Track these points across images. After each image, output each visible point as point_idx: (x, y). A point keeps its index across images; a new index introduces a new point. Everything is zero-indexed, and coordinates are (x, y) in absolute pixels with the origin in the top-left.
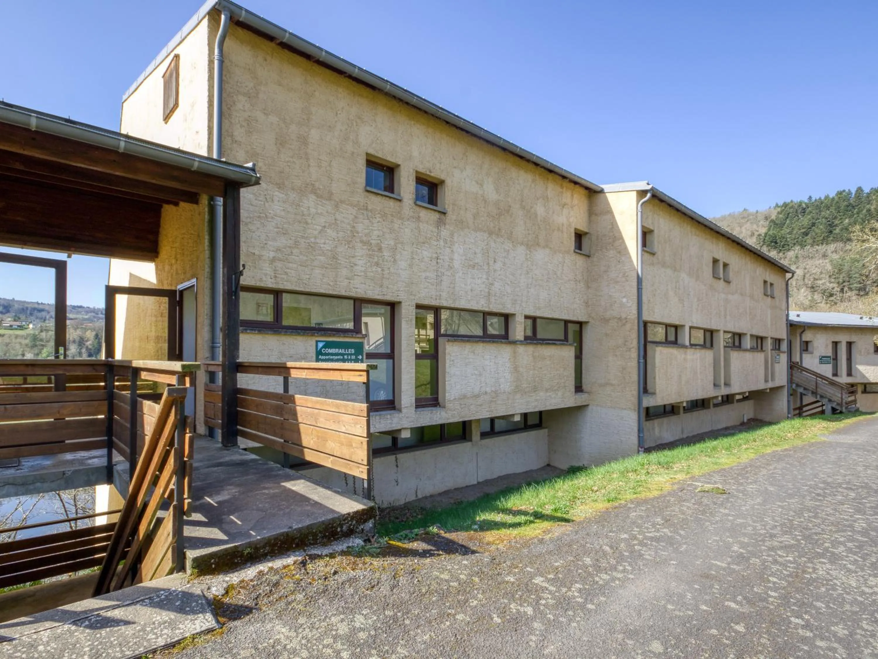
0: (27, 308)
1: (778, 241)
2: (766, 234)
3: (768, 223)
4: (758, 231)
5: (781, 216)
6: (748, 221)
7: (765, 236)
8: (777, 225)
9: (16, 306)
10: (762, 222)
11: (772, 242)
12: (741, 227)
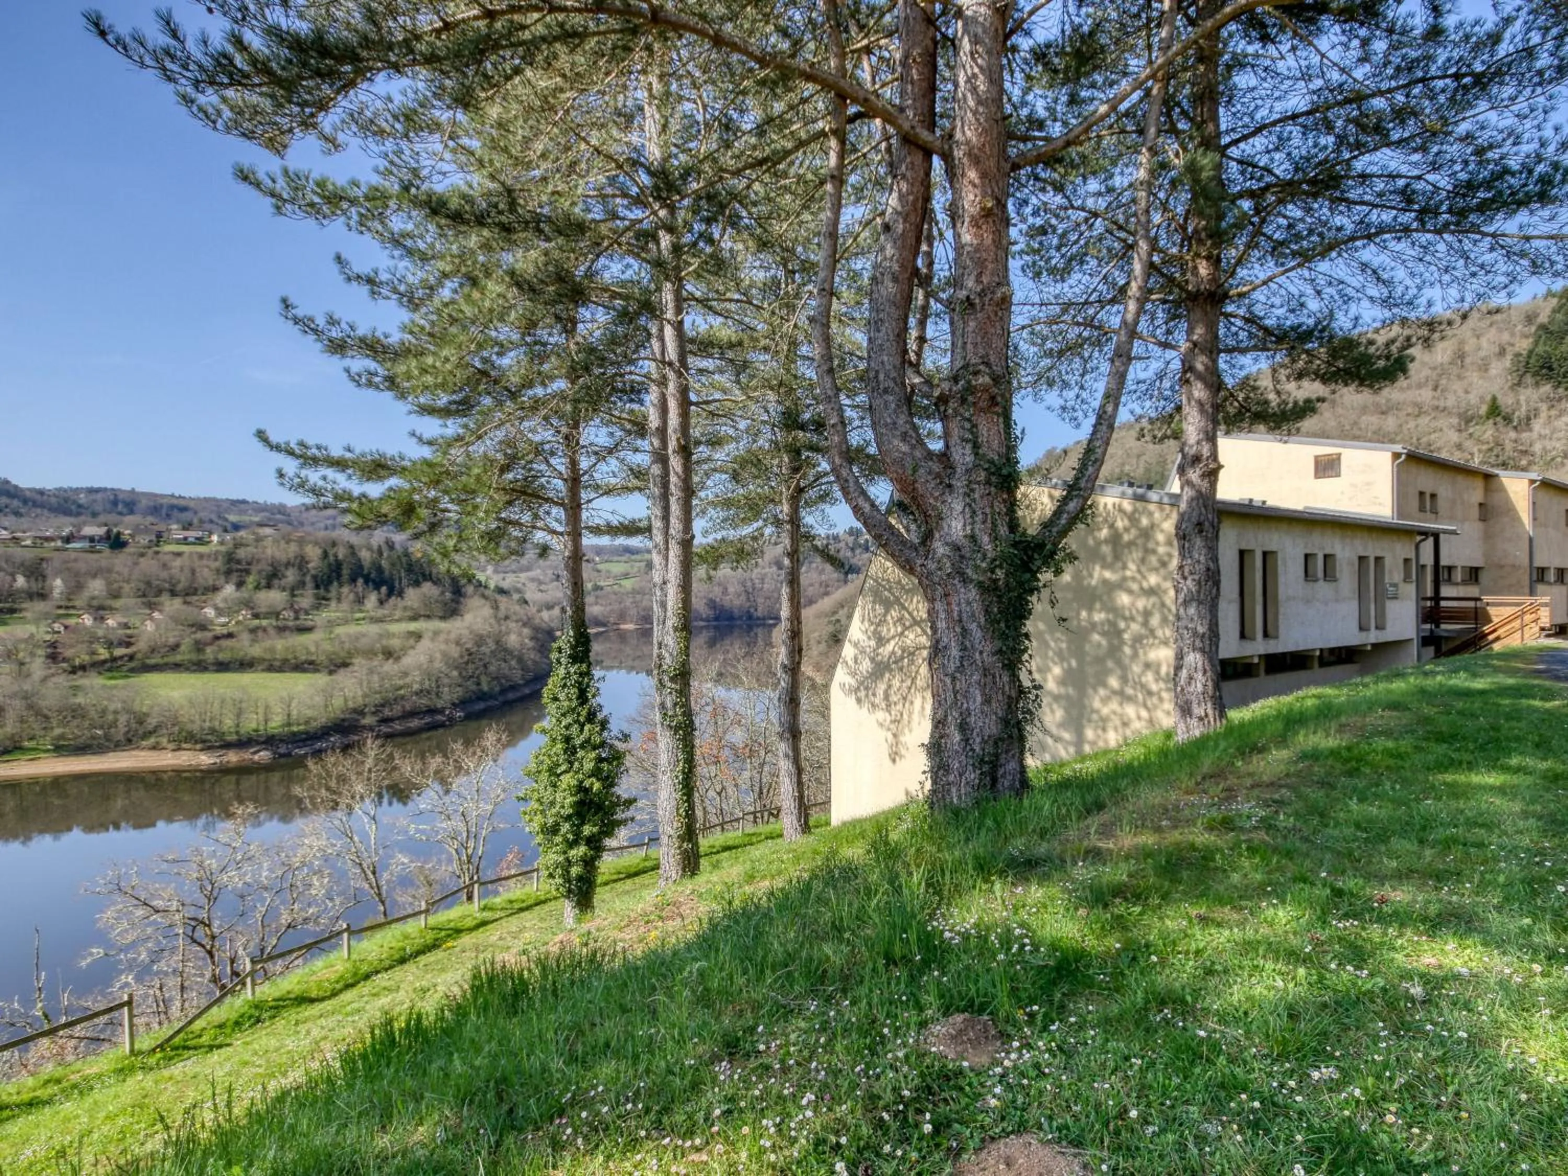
0: (162, 506)
1: (1555, 366)
2: (1531, 352)
3: (1533, 329)
4: (1513, 345)
5: (1559, 316)
6: (1491, 325)
7: (1529, 357)
8: (1551, 333)
9: (144, 502)
10: (1520, 327)
11: (1542, 367)
12: (1478, 337)
